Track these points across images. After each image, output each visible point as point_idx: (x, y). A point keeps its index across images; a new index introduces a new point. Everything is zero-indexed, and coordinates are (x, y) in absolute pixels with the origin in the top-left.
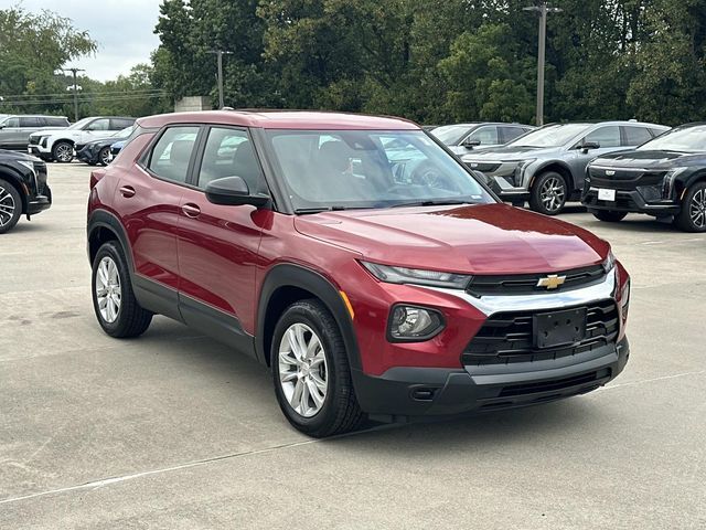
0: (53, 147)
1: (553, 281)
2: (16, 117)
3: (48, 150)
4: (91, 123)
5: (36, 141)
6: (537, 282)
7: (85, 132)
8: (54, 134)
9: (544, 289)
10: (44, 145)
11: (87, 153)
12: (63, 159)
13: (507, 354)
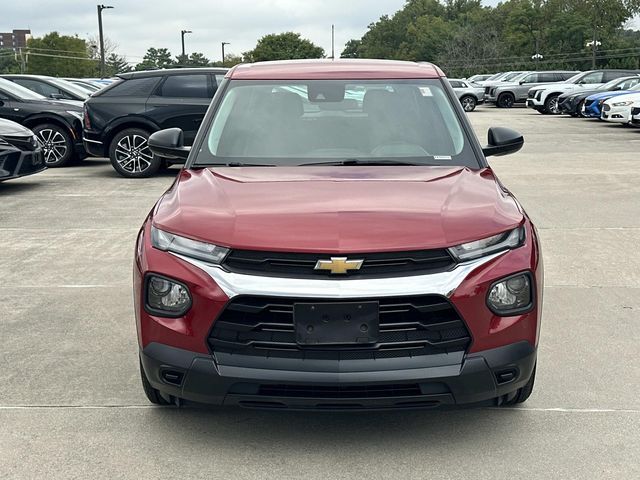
0: (546, 100)
1: (340, 264)
2: (535, 74)
3: (542, 103)
4: (585, 76)
5: (532, 95)
6: (315, 264)
7: (577, 86)
8: (550, 88)
9: (327, 274)
10: (539, 99)
11: (567, 105)
12: (555, 112)
13: (271, 346)
